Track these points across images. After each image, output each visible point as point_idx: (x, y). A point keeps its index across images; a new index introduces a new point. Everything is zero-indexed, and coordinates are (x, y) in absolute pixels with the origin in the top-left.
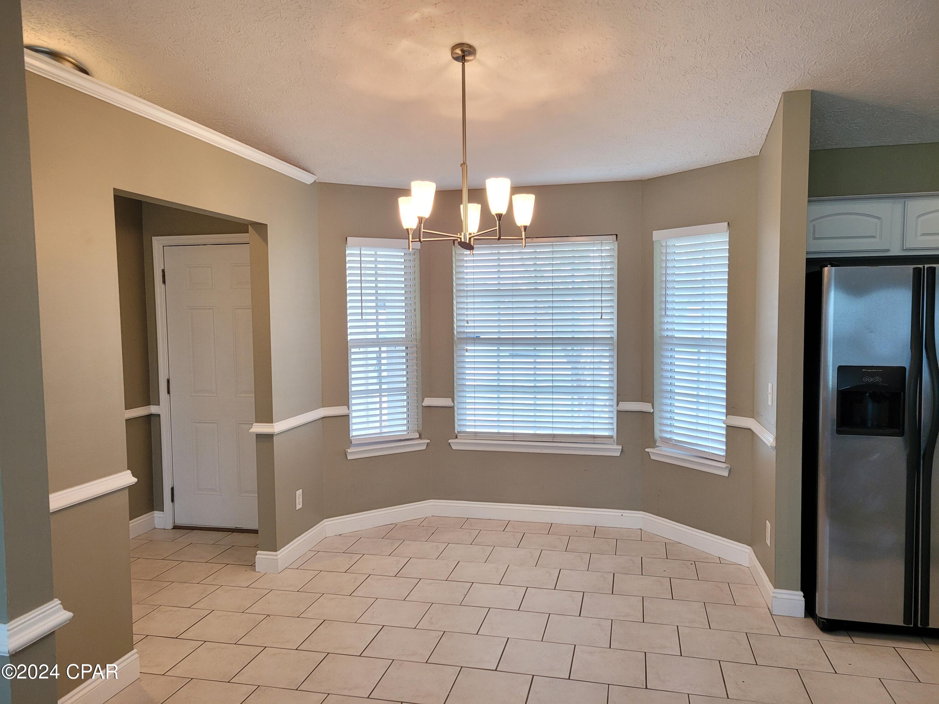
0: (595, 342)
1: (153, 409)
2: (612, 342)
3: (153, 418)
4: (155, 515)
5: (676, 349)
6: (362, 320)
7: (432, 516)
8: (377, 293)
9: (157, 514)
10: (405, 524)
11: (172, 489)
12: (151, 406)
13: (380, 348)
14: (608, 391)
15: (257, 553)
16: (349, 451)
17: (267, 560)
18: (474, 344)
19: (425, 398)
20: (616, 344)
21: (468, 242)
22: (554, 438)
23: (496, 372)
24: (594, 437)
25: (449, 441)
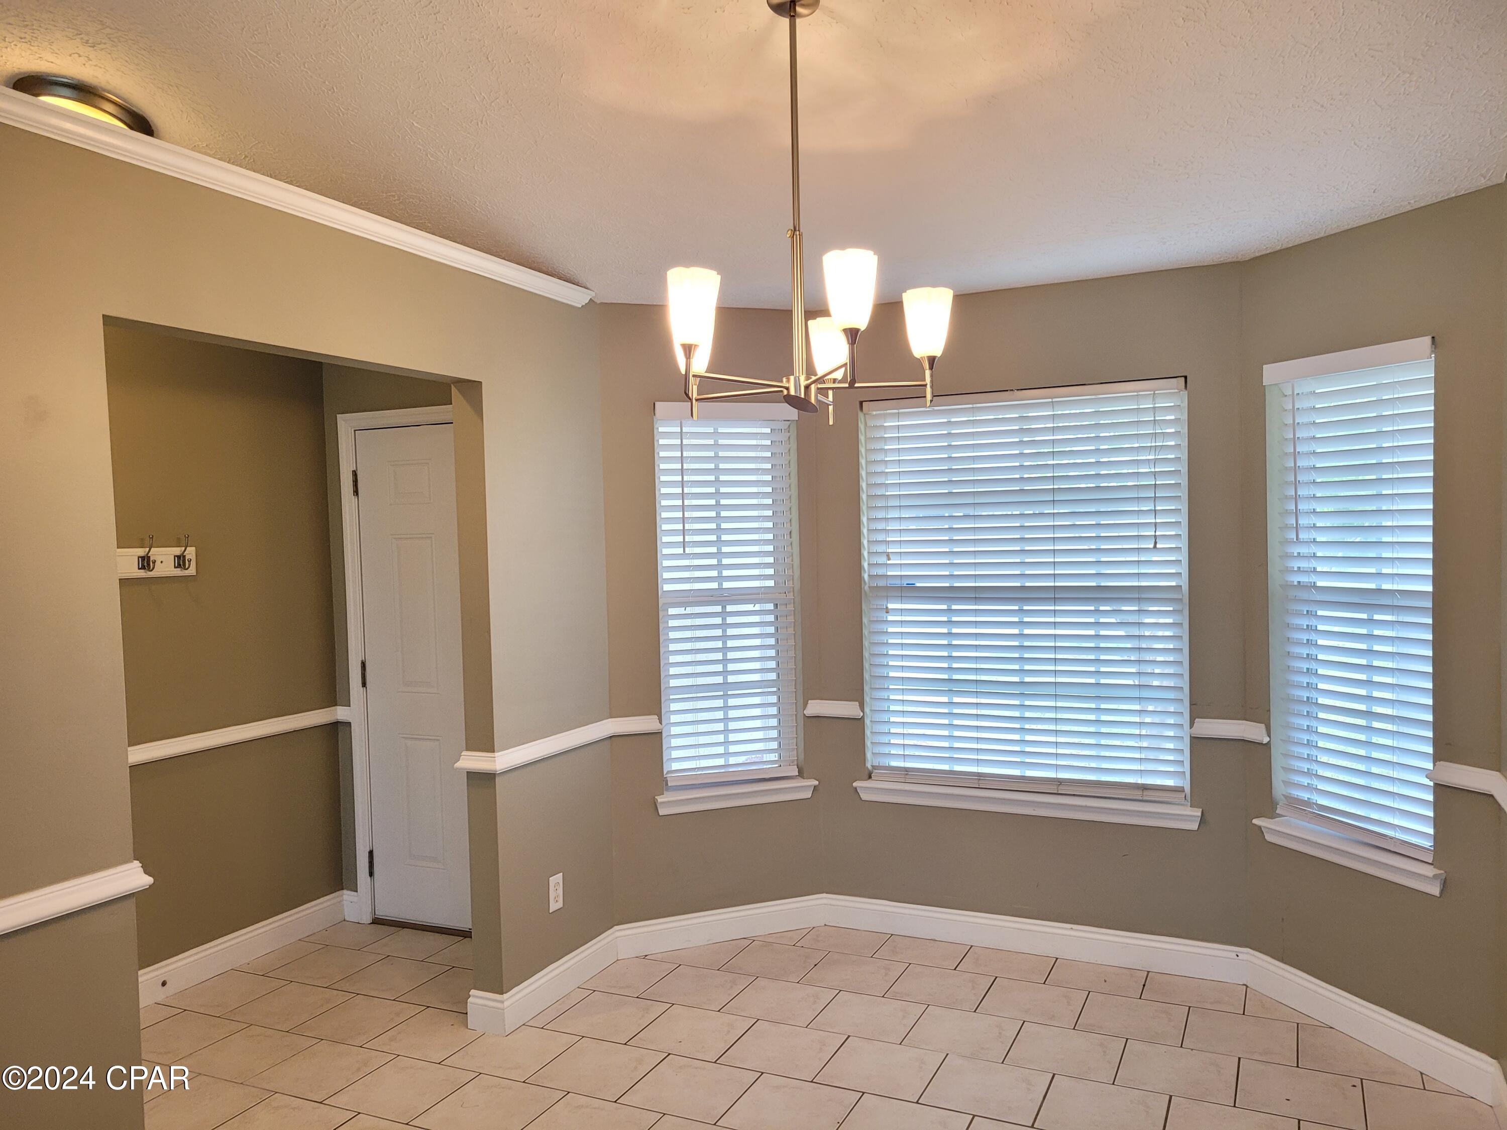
0: (1144, 596)
1: (341, 713)
2: (1180, 597)
3: (340, 728)
4: (345, 897)
5: (1320, 613)
6: (684, 556)
7: (825, 925)
8: (718, 504)
9: (347, 895)
10: (771, 940)
11: (371, 853)
12: (338, 707)
13: (724, 607)
14: (1171, 695)
15: (470, 993)
16: (660, 799)
17: (484, 1007)
18: (902, 599)
19: (809, 701)
20: (1186, 600)
21: (803, 396)
22: (1061, 787)
23: (945, 654)
24: (1145, 788)
25: (855, 784)
